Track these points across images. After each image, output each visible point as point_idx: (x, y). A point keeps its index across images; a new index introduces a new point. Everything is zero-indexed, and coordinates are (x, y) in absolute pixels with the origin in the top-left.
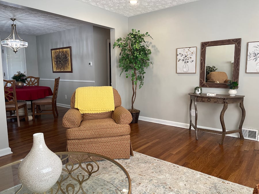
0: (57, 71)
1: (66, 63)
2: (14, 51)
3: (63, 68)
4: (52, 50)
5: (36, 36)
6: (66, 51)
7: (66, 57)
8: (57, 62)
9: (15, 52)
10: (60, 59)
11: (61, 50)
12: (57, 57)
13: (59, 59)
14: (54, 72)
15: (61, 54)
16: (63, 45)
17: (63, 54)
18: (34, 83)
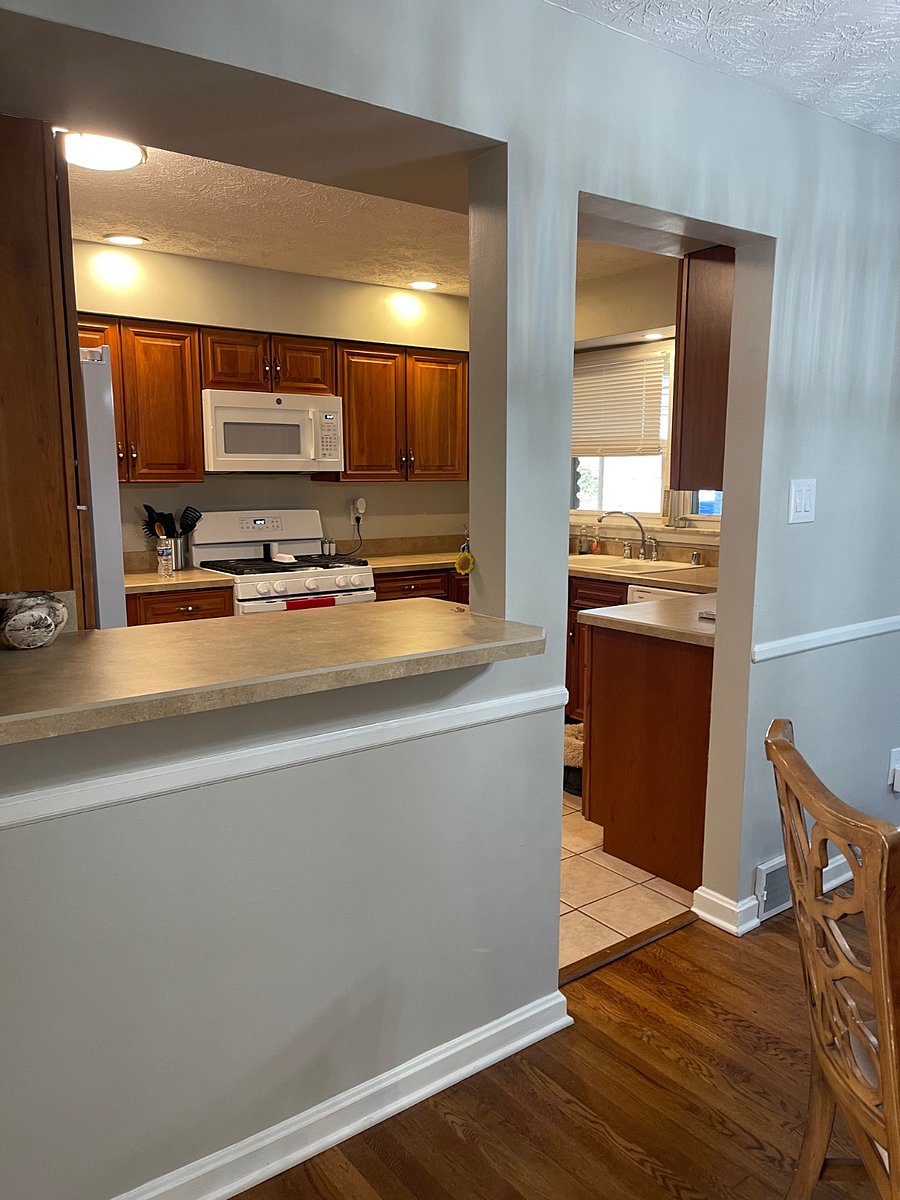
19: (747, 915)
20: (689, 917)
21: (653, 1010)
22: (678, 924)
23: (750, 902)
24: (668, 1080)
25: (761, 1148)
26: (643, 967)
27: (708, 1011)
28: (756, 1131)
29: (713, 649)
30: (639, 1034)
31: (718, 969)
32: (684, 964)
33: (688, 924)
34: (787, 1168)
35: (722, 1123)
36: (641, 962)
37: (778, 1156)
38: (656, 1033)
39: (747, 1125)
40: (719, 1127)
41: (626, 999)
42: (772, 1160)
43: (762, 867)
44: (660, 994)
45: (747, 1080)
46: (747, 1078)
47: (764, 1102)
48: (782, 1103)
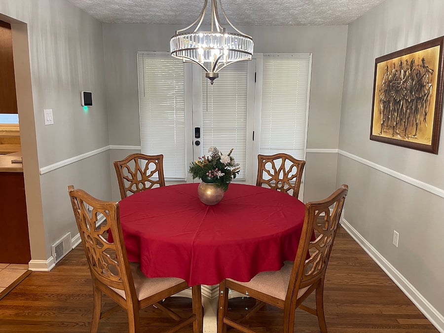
0: (383, 135)
1: (417, 110)
2: (207, 76)
3: (402, 128)
4: (378, 60)
5: (349, 24)
6: (423, 60)
7: (421, 86)
8: (386, 103)
9: (212, 79)
10: (397, 92)
11: (405, 57)
12: (389, 86)
13: (393, 93)
14: (373, 138)
15: (405, 72)
16: (418, 34)
17: (410, 75)
18: (290, 176)
19: (51, 263)
20: (29, 273)
21: (26, 305)
22: (25, 276)
23: (51, 258)
24: (40, 322)
25: (77, 324)
26: (16, 294)
27: (46, 297)
28: (74, 321)
29: (23, 173)
30: (24, 314)
31: (45, 283)
32: (33, 287)
33: (29, 274)
34: (87, 325)
35: (63, 324)
36: (16, 293)
37: (83, 324)
38: (30, 311)
39: (70, 321)
40: (63, 326)
41: (14, 306)
42: (82, 325)
43: (53, 246)
44: (27, 299)
45: (66, 309)
46: (66, 308)
47: (75, 312)
48: (80, 310)
